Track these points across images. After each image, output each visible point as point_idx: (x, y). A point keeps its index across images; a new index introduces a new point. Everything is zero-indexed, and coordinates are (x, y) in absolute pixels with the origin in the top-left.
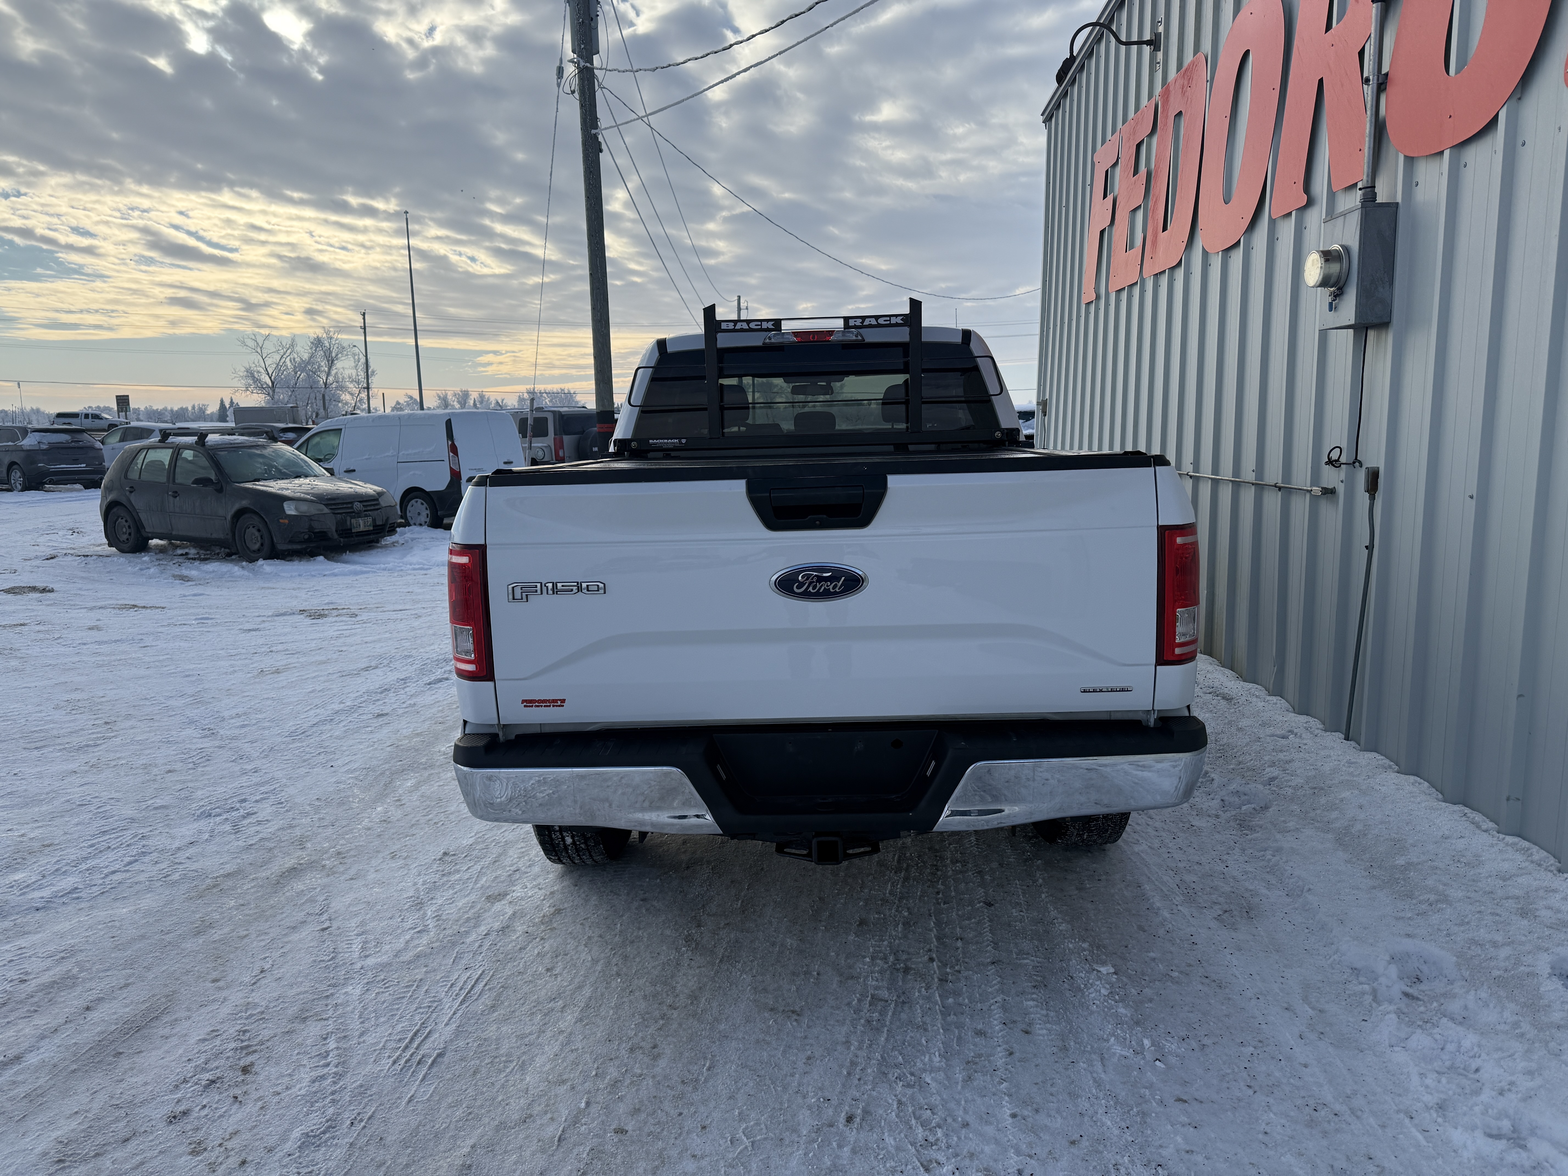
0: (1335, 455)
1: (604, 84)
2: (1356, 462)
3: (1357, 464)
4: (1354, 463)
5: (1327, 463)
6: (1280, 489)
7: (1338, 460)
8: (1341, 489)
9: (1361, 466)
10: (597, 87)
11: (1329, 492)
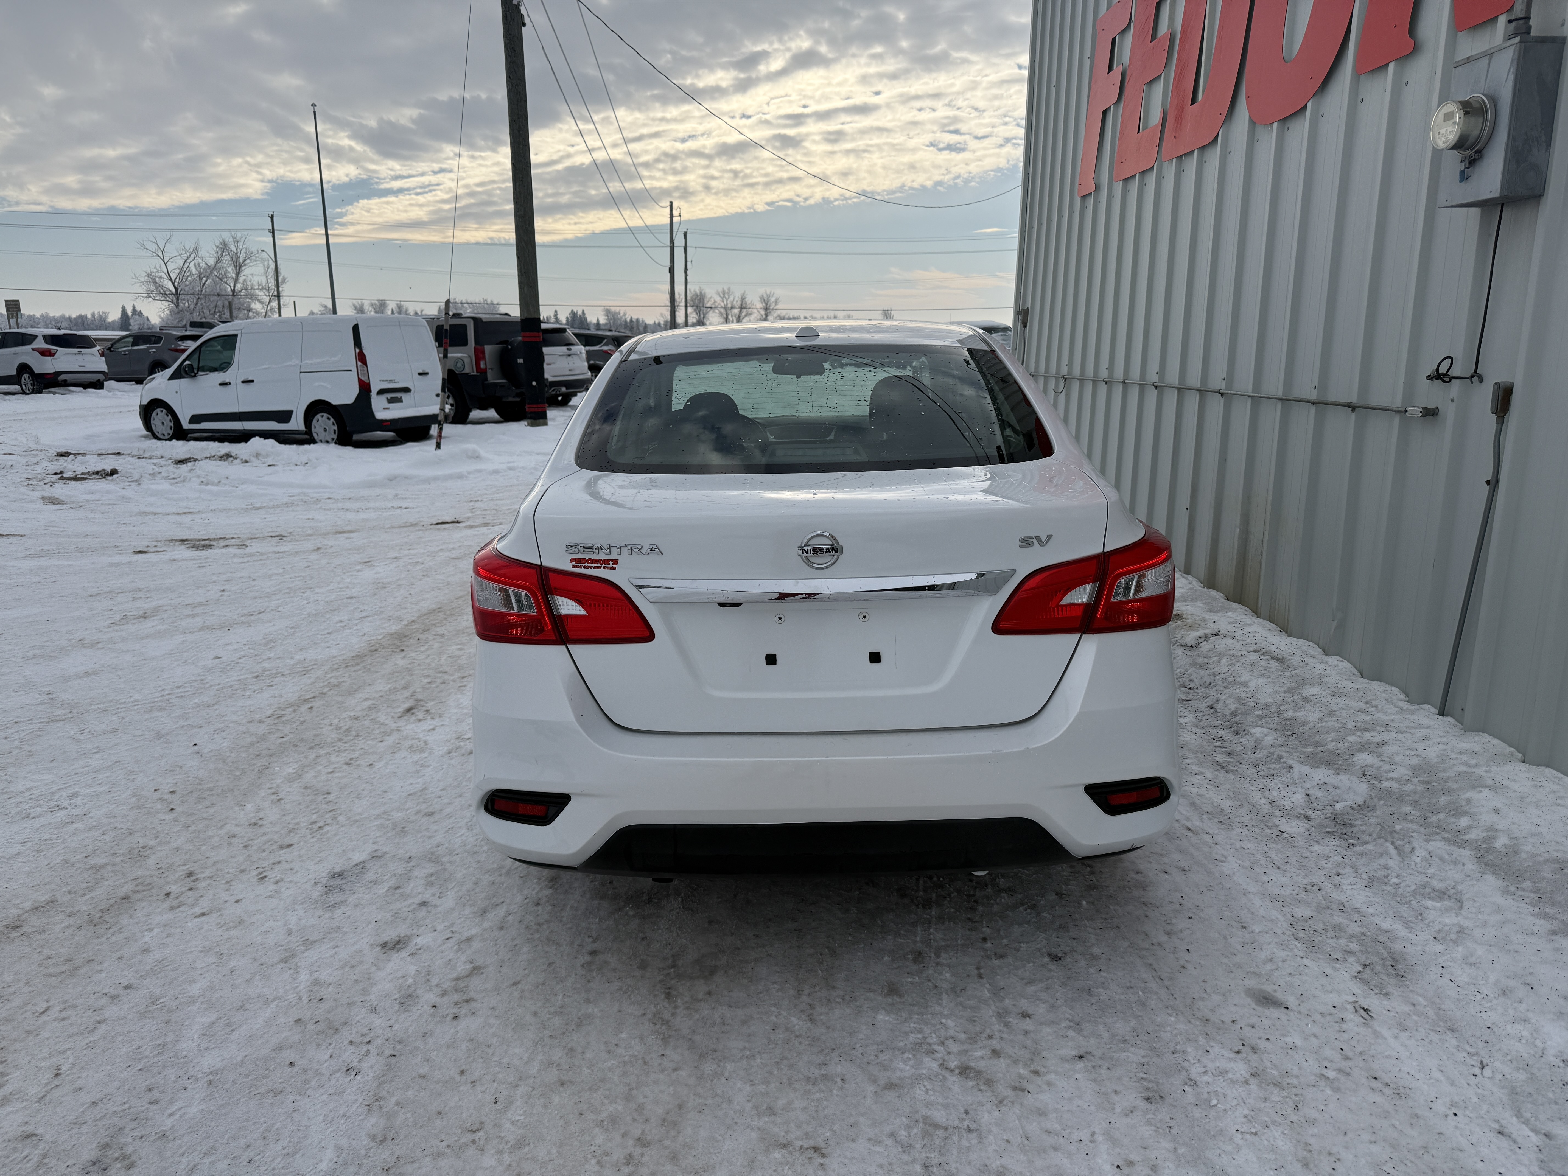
0: (1443, 369)
2: (1476, 376)
3: (1475, 379)
4: (1472, 377)
5: (1428, 377)
6: (1354, 409)
7: (1446, 374)
8: (1449, 412)
9: (1481, 381)
11: (1430, 413)
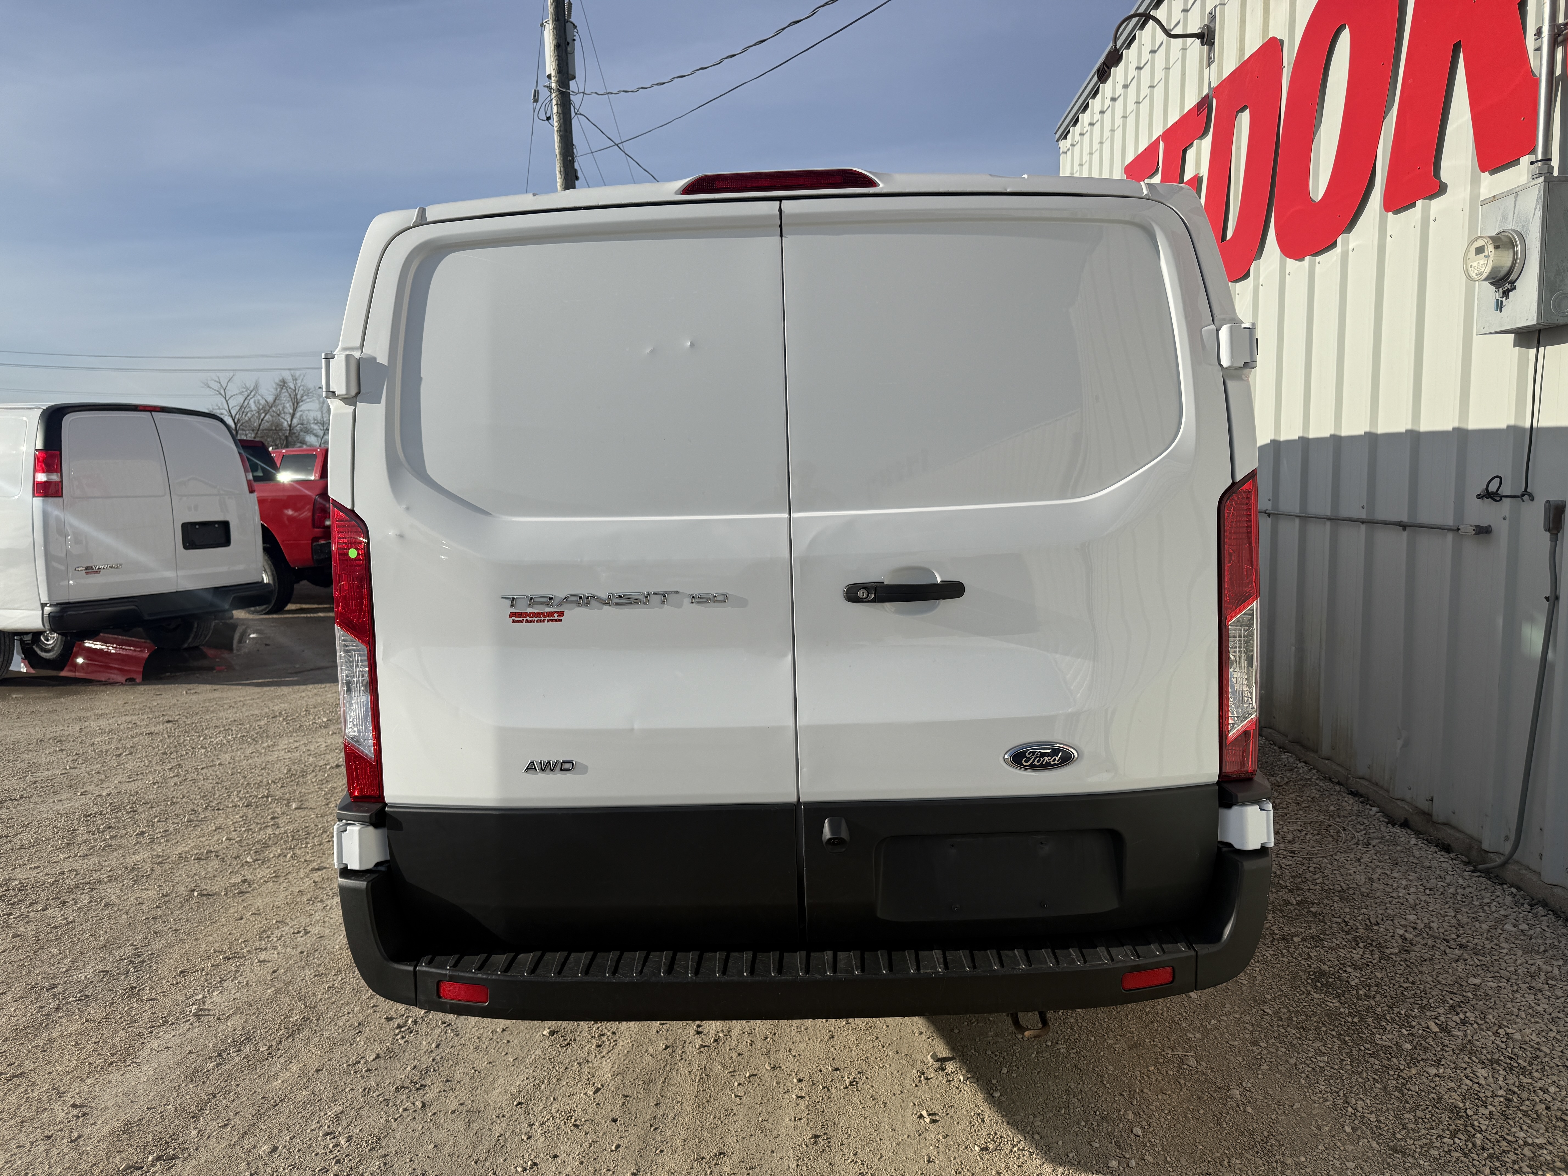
0: (1493, 488)
1: (581, 111)
2: (1526, 494)
3: (1526, 497)
4: (1523, 495)
5: (1479, 496)
6: (1404, 529)
7: (1496, 493)
8: (1502, 530)
9: (1532, 500)
10: (573, 114)
11: (1483, 531)
